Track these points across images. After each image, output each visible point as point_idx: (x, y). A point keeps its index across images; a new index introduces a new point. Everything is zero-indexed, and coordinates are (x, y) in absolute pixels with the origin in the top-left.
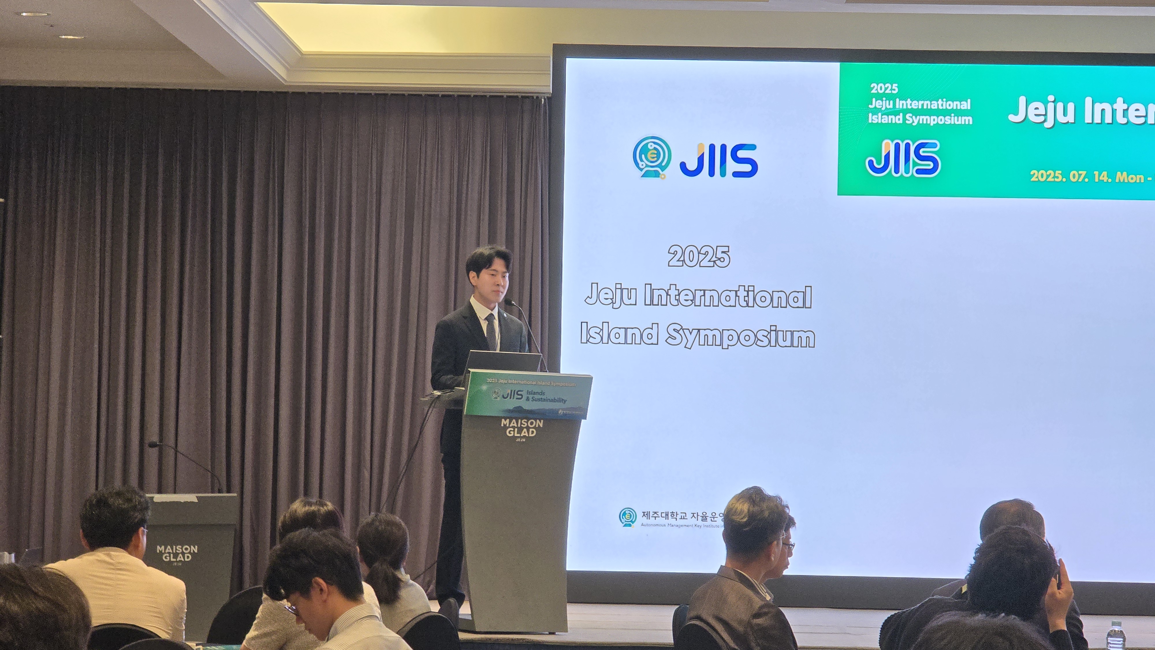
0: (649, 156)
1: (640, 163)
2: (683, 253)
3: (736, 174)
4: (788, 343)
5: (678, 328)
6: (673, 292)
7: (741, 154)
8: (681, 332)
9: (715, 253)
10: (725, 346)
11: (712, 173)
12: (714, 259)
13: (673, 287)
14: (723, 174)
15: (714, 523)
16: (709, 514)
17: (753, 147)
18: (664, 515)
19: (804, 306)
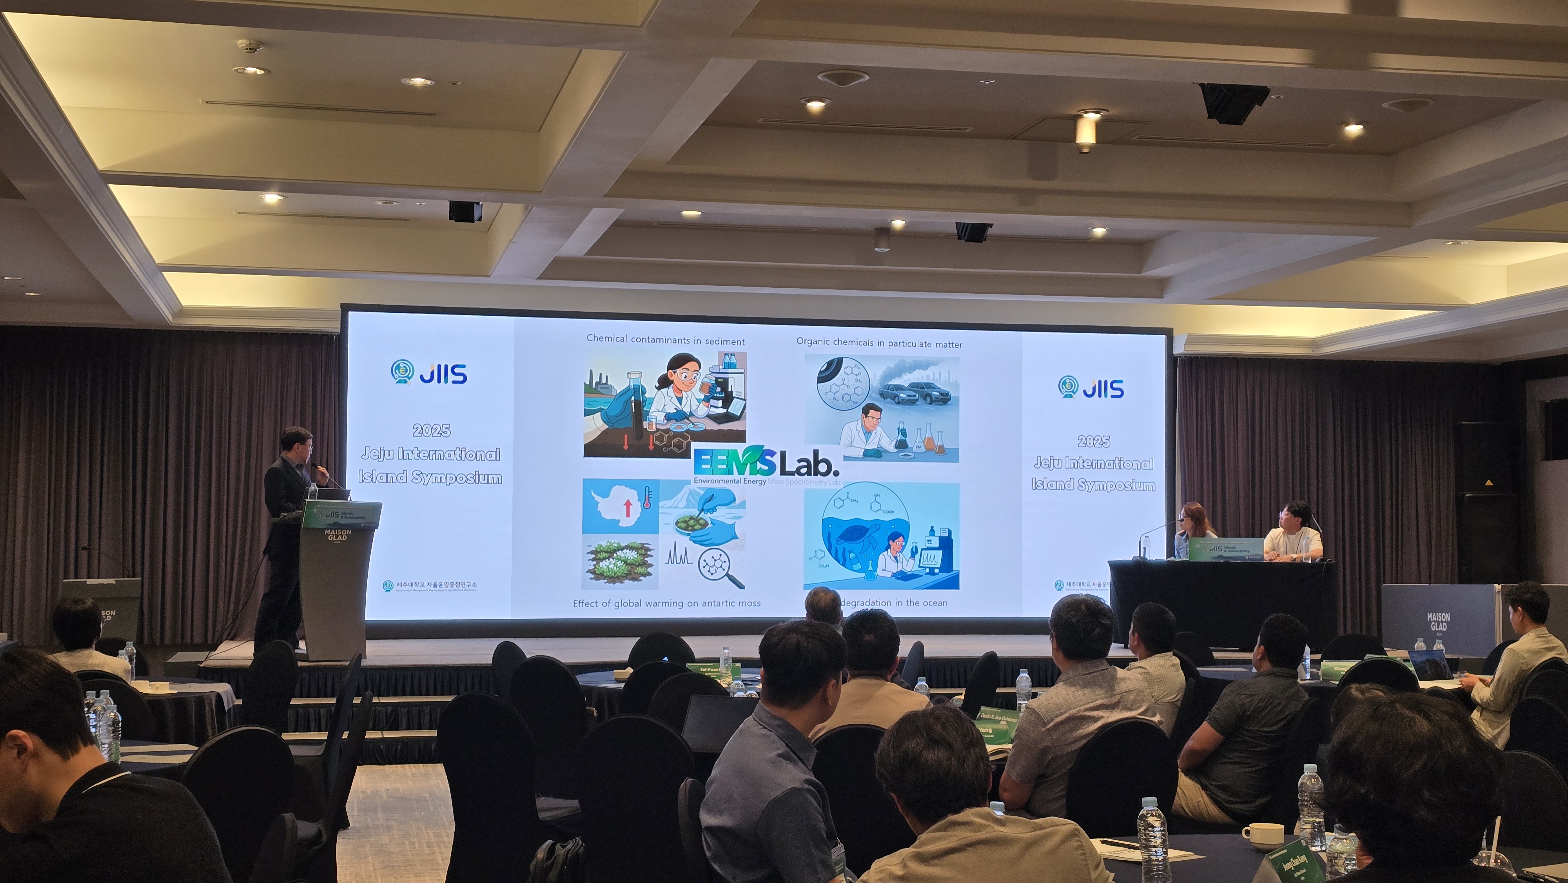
0: (401, 370)
1: (395, 375)
2: (422, 429)
3: (454, 382)
4: (486, 481)
5: (419, 473)
6: (416, 452)
7: (457, 370)
8: (421, 475)
9: (441, 428)
10: (448, 484)
11: (439, 381)
12: (441, 432)
13: (416, 449)
14: (446, 382)
15: (441, 589)
16: (438, 584)
17: (464, 366)
18: (410, 584)
19: (496, 460)
